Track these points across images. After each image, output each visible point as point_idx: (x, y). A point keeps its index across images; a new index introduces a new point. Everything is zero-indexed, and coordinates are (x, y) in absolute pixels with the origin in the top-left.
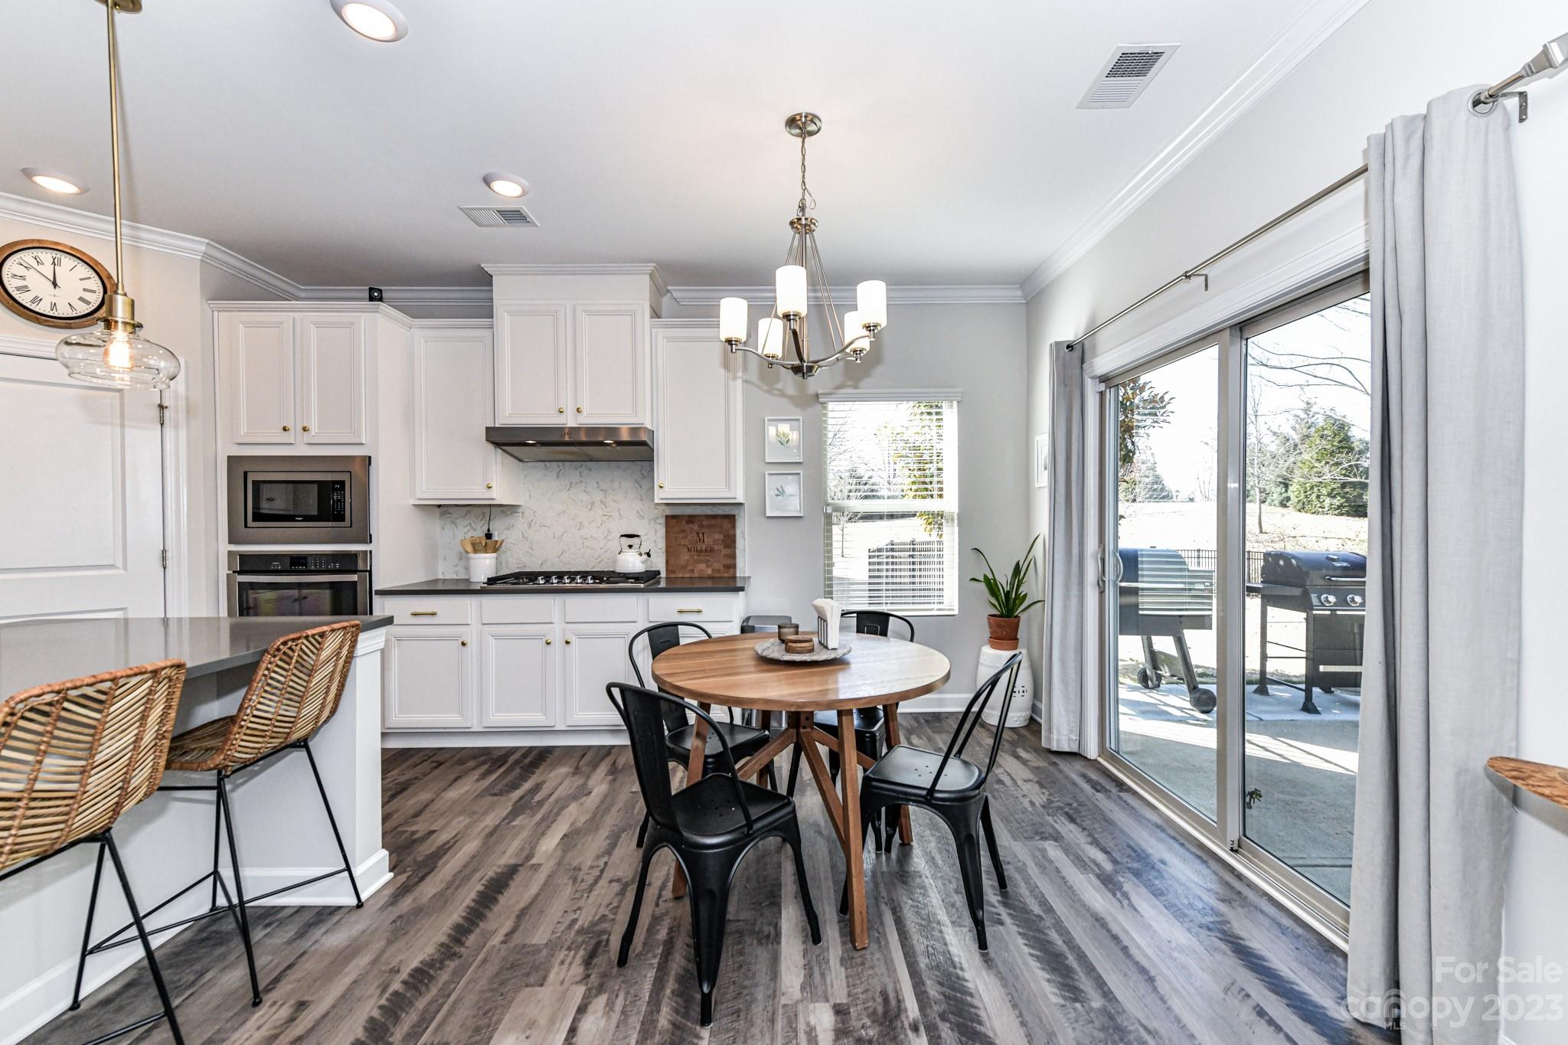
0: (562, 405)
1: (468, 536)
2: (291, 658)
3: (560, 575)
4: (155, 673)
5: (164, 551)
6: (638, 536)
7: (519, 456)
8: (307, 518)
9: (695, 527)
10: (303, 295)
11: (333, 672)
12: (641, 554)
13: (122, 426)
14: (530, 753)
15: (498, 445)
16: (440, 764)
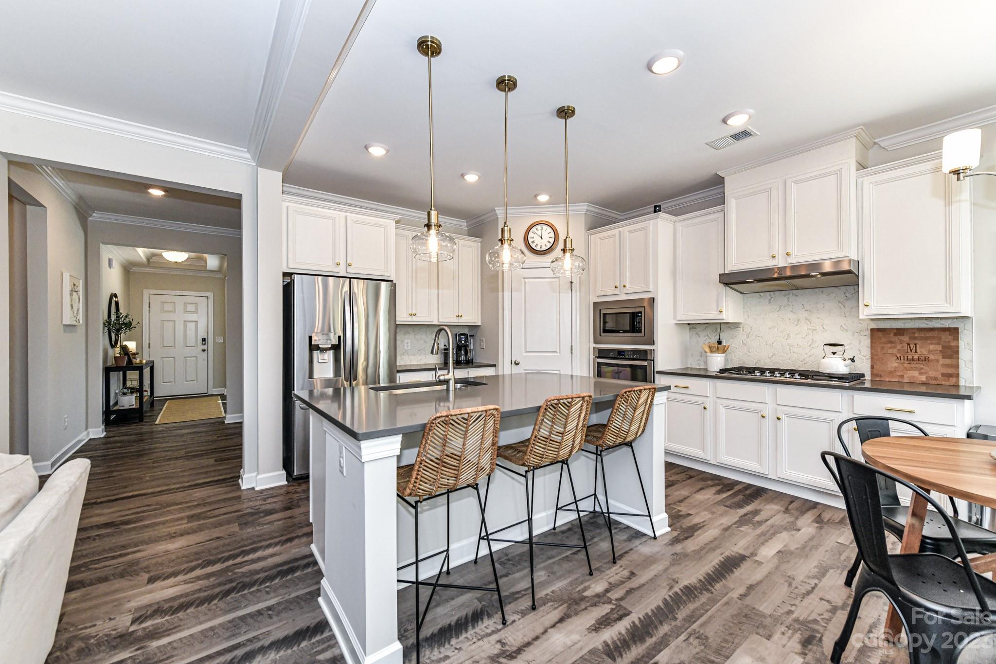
0: (775, 252)
1: (706, 342)
2: (628, 400)
3: (772, 371)
4: (583, 398)
5: (572, 346)
6: (842, 345)
7: (741, 290)
8: (625, 332)
9: (906, 338)
10: (622, 218)
11: (644, 411)
12: (845, 360)
13: (559, 293)
14: (750, 488)
15: (727, 284)
16: (691, 477)
